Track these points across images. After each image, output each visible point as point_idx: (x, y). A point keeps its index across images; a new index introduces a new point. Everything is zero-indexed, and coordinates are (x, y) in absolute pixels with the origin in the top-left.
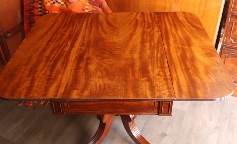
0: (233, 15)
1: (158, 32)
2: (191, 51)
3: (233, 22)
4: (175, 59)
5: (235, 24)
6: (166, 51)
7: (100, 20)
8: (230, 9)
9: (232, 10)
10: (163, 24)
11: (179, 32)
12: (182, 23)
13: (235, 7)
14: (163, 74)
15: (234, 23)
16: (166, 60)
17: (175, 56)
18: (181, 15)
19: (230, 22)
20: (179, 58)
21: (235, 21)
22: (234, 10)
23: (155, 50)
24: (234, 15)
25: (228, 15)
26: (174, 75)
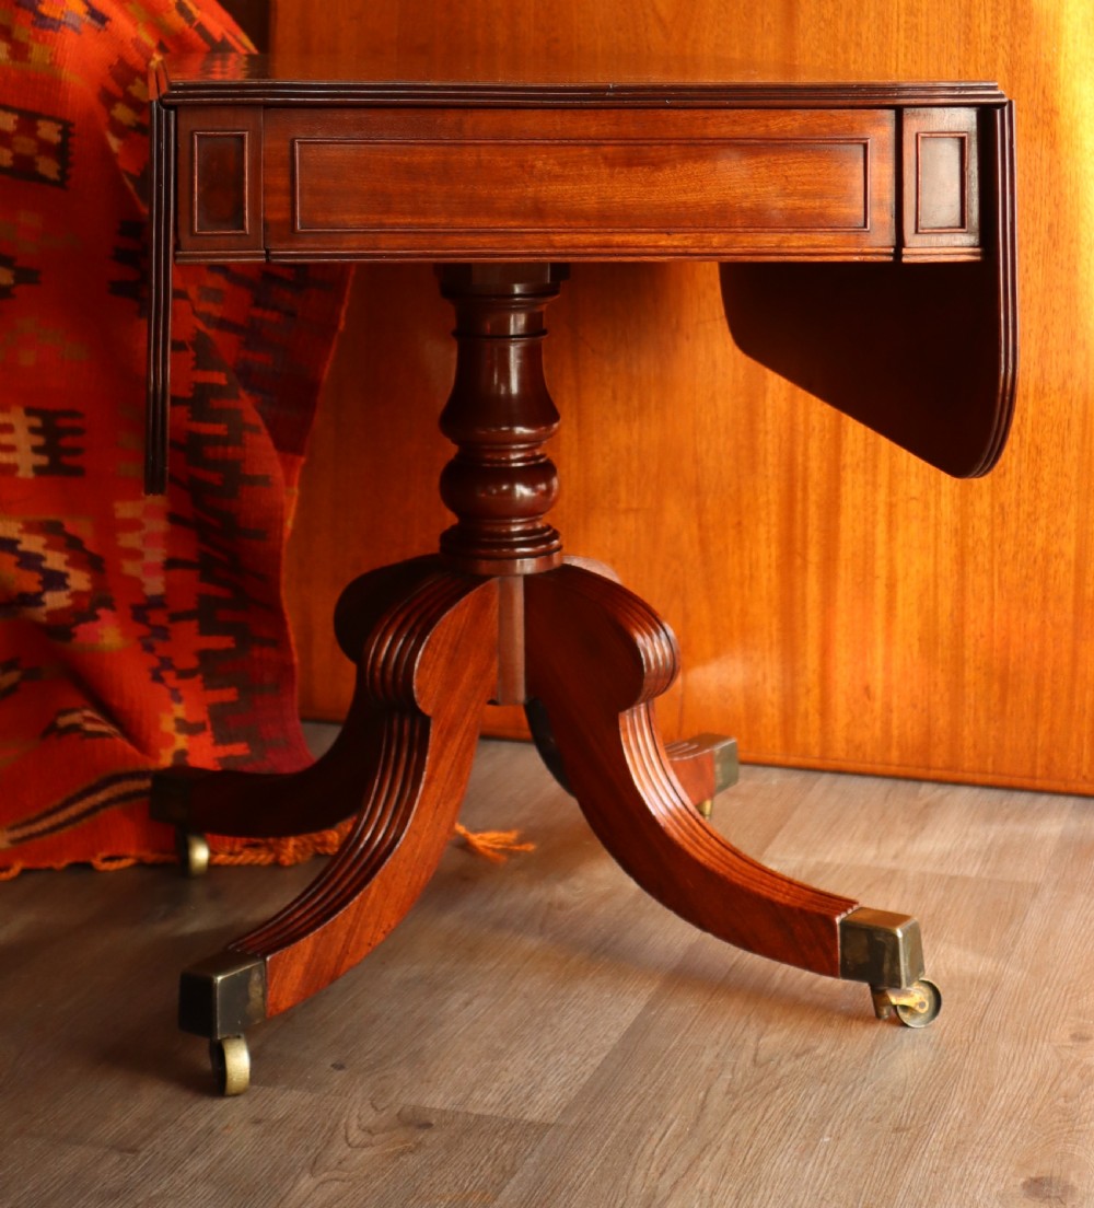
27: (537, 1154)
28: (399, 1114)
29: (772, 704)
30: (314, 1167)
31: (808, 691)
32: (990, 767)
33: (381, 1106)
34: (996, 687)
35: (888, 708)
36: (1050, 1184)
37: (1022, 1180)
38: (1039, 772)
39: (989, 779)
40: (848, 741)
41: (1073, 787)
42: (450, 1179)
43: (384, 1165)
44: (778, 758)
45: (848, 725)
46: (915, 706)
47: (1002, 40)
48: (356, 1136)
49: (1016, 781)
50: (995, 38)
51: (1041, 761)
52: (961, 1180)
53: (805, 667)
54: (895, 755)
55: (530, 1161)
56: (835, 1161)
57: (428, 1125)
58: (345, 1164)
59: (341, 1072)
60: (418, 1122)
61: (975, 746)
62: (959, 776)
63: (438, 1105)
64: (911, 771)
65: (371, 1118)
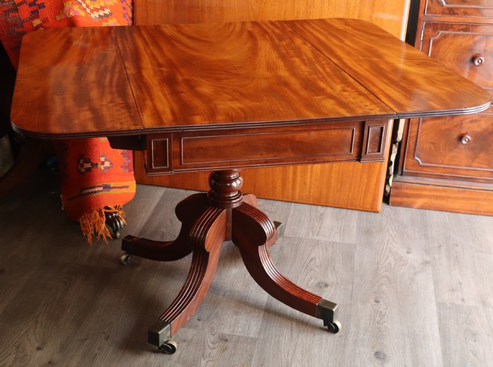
0: (428, 25)
1: (305, 44)
2: (387, 63)
3: (430, 39)
4: (362, 73)
5: (434, 44)
6: (337, 64)
7: (169, 35)
8: (423, 11)
9: (428, 13)
10: (308, 34)
11: (347, 42)
12: (346, 32)
13: (431, 5)
14: (353, 89)
15: (432, 41)
16: (347, 75)
17: (359, 69)
18: (337, 22)
19: (423, 40)
20: (368, 71)
21: (433, 36)
22: (431, 13)
23: (316, 65)
24: (430, 24)
25: (418, 25)
26: (375, 90)
27: (256, 349)
28: (219, 337)
29: (279, 186)
30: (203, 356)
31: (289, 183)
32: (336, 203)
33: (214, 333)
34: (339, 184)
35: (310, 188)
36: (380, 354)
37: (373, 353)
38: (349, 205)
39: (336, 206)
40: (299, 196)
41: (357, 208)
42: (237, 359)
43: (220, 355)
44: (280, 199)
45: (299, 192)
46: (318, 188)
47: (357, 8)
48: (211, 345)
49: (343, 206)
50: (355, 7)
51: (350, 202)
52: (359, 353)
53: (289, 177)
54: (311, 199)
55: (255, 351)
56: (328, 348)
57: (227, 340)
58: (211, 355)
59: (200, 321)
60: (224, 339)
61: (333, 198)
62: (328, 205)
63: (227, 333)
64: (315, 203)
65: (212, 339)
